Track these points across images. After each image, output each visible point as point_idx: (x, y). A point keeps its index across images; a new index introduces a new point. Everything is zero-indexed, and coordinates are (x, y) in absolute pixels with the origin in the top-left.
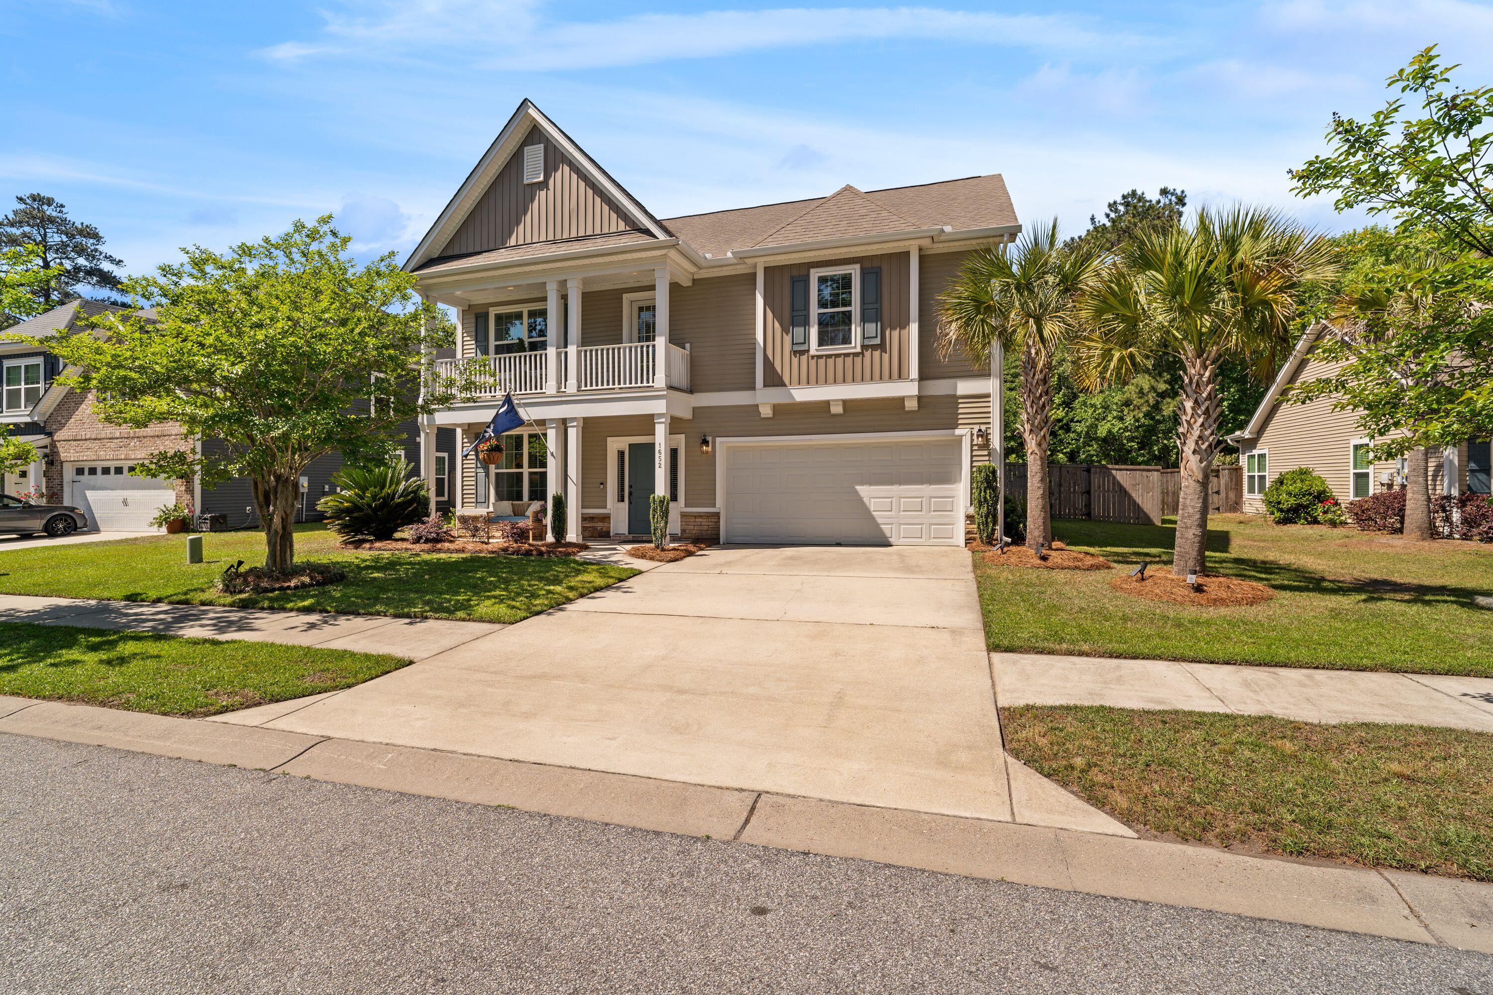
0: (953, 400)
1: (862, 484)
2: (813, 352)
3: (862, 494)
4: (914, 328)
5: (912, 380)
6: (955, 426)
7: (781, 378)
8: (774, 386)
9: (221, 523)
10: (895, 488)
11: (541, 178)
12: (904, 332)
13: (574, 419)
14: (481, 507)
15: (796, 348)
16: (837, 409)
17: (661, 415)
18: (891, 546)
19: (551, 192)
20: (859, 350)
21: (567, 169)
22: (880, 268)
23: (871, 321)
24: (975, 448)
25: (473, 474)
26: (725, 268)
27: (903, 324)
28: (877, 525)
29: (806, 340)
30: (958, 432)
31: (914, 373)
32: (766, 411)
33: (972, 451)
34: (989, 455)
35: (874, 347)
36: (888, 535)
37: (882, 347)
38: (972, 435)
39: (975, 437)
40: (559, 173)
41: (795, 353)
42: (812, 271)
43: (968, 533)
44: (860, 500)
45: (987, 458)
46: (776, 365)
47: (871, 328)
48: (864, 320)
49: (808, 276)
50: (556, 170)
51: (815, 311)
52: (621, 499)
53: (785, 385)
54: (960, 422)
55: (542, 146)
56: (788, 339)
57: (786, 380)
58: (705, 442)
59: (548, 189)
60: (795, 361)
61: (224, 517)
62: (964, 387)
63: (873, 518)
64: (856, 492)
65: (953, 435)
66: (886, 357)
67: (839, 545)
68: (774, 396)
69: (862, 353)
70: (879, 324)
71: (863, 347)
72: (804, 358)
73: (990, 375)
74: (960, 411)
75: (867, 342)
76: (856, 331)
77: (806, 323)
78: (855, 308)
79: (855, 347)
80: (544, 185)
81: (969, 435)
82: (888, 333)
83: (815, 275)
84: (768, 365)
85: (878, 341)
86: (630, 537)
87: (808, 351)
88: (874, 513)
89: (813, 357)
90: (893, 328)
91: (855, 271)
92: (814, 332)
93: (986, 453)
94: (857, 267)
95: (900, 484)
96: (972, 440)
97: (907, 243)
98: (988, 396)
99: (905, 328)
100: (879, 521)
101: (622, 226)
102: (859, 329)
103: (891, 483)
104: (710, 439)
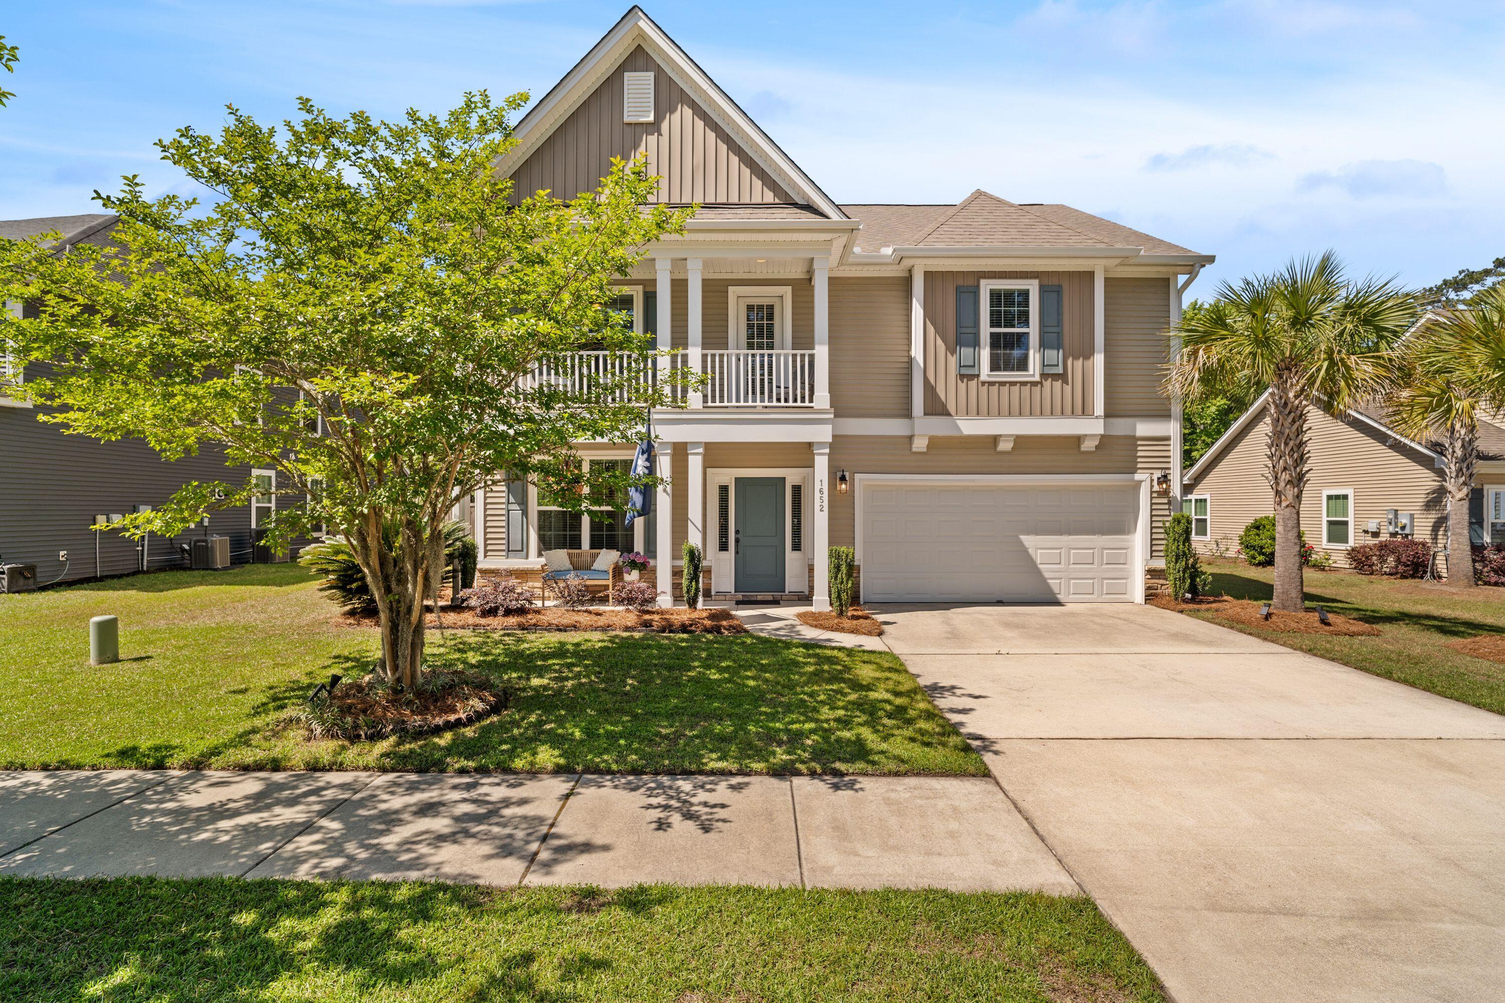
0: (1132, 441)
1: (1028, 533)
2: (984, 377)
3: (1027, 544)
4: (1099, 359)
5: (1097, 417)
6: (1134, 471)
7: (944, 406)
8: (936, 414)
9: (26, 578)
10: (1065, 538)
11: (651, 118)
12: (1088, 363)
13: (696, 444)
14: (516, 557)
15: (964, 371)
16: (1005, 446)
17: (822, 444)
18: (1058, 603)
19: (665, 139)
20: (1037, 378)
21: (688, 112)
22: (1060, 286)
23: (1051, 347)
24: (1155, 495)
25: (503, 512)
26: (883, 268)
27: (1088, 353)
28: (1044, 580)
29: (975, 364)
30: (1137, 477)
31: (1099, 409)
32: (920, 444)
33: (1152, 498)
34: (1169, 503)
35: (1055, 376)
36: (1056, 590)
37: (1063, 377)
38: (1152, 480)
39: (1155, 483)
40: (676, 116)
41: (962, 377)
42: (983, 282)
43: (1148, 588)
44: (1025, 551)
45: (1167, 507)
46: (938, 390)
47: (1052, 355)
48: (1044, 345)
49: (978, 287)
50: (672, 111)
51: (986, 330)
52: (724, 547)
53: (949, 414)
54: (1139, 465)
55: (652, 74)
56: (953, 360)
57: (951, 408)
58: (843, 479)
59: (660, 134)
60: (962, 386)
61: (32, 569)
62: (1144, 429)
63: (1039, 572)
64: (1021, 543)
65: (1133, 480)
66: (1068, 389)
67: (1000, 603)
68: (937, 426)
69: (1041, 383)
70: (1061, 352)
71: (1044, 376)
72: (973, 384)
73: (1169, 416)
74: (1139, 454)
75: (1048, 370)
76: (1034, 358)
77: (975, 343)
78: (1033, 330)
79: (1033, 375)
80: (654, 127)
81: (1149, 480)
82: (1070, 362)
83: (986, 287)
84: (930, 390)
85: (1060, 370)
86: (740, 596)
87: (978, 376)
88: (1040, 566)
89: (983, 383)
90: (1075, 358)
91: (1033, 287)
92: (985, 354)
93: (1165, 501)
94: (1036, 282)
95: (1070, 534)
96: (1152, 486)
97: (1091, 262)
98: (1168, 438)
99: (1089, 358)
100: (1047, 575)
101: (769, 197)
102: (1037, 356)
103: (1060, 533)
104: (847, 475)
